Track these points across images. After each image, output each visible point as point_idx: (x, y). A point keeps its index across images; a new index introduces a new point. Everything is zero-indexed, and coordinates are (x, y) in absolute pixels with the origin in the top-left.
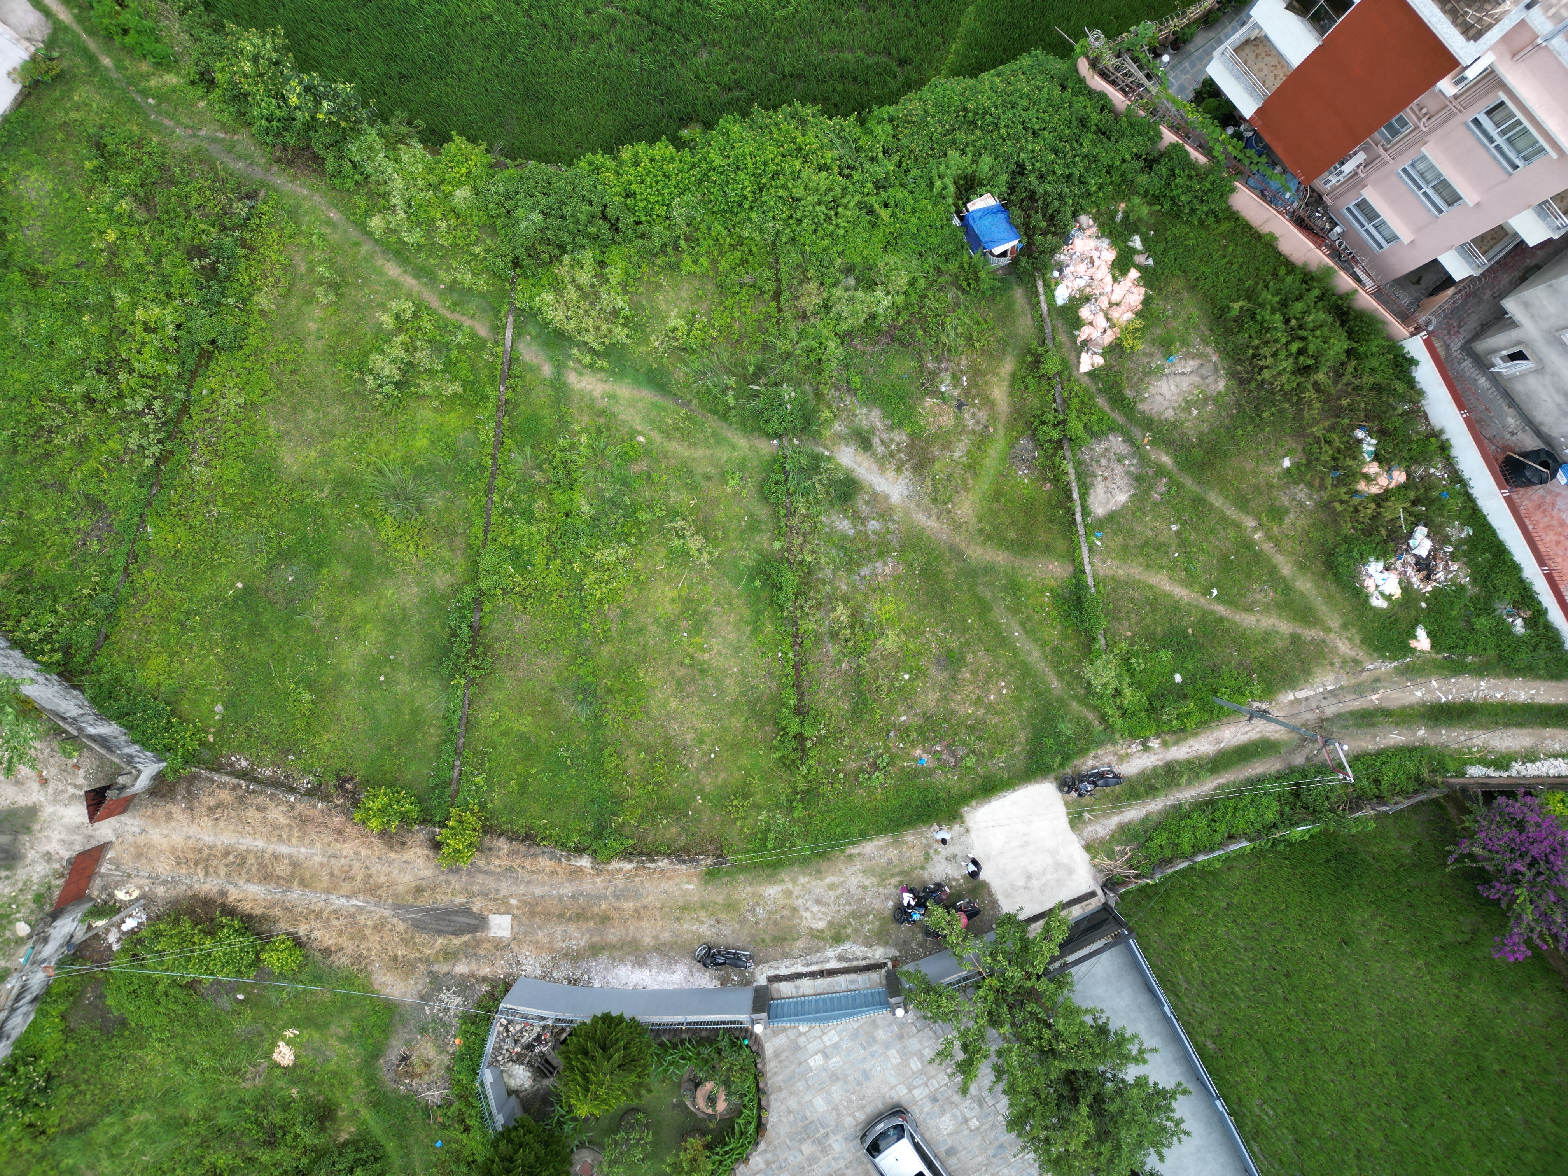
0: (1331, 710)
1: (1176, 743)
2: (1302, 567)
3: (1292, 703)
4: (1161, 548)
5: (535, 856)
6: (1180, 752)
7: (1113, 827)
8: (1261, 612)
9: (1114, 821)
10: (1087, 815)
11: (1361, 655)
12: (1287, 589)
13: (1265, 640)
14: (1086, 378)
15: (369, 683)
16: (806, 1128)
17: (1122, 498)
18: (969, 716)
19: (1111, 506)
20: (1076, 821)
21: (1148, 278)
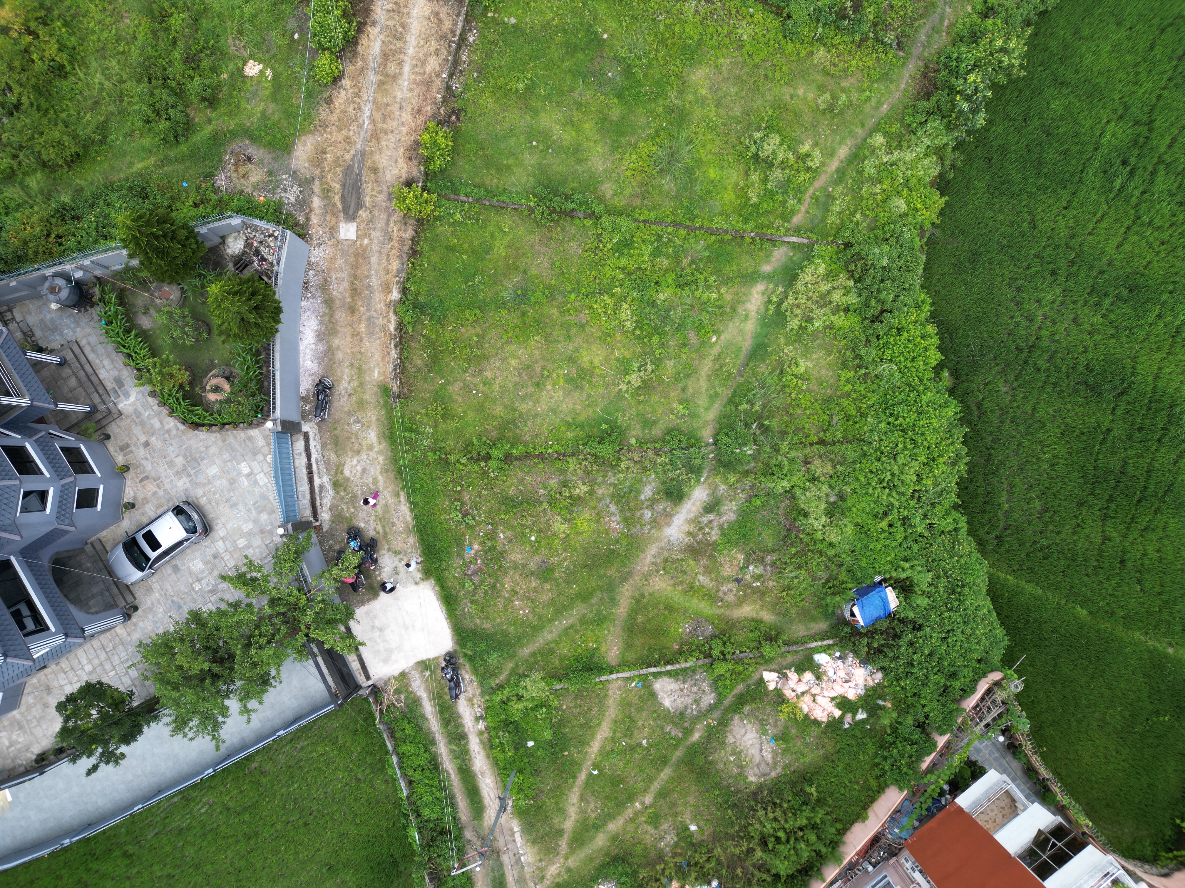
0: (505, 859)
1: (482, 742)
2: (614, 839)
3: (511, 829)
4: (629, 732)
5: (400, 257)
6: (475, 745)
7: (419, 693)
8: (580, 807)
9: (423, 694)
10: (427, 674)
11: (547, 883)
12: (597, 827)
13: (559, 810)
14: (758, 676)
15: (531, 134)
16: (195, 460)
17: (667, 703)
18: (503, 585)
19: (661, 695)
20: (424, 665)
21: (834, 724)
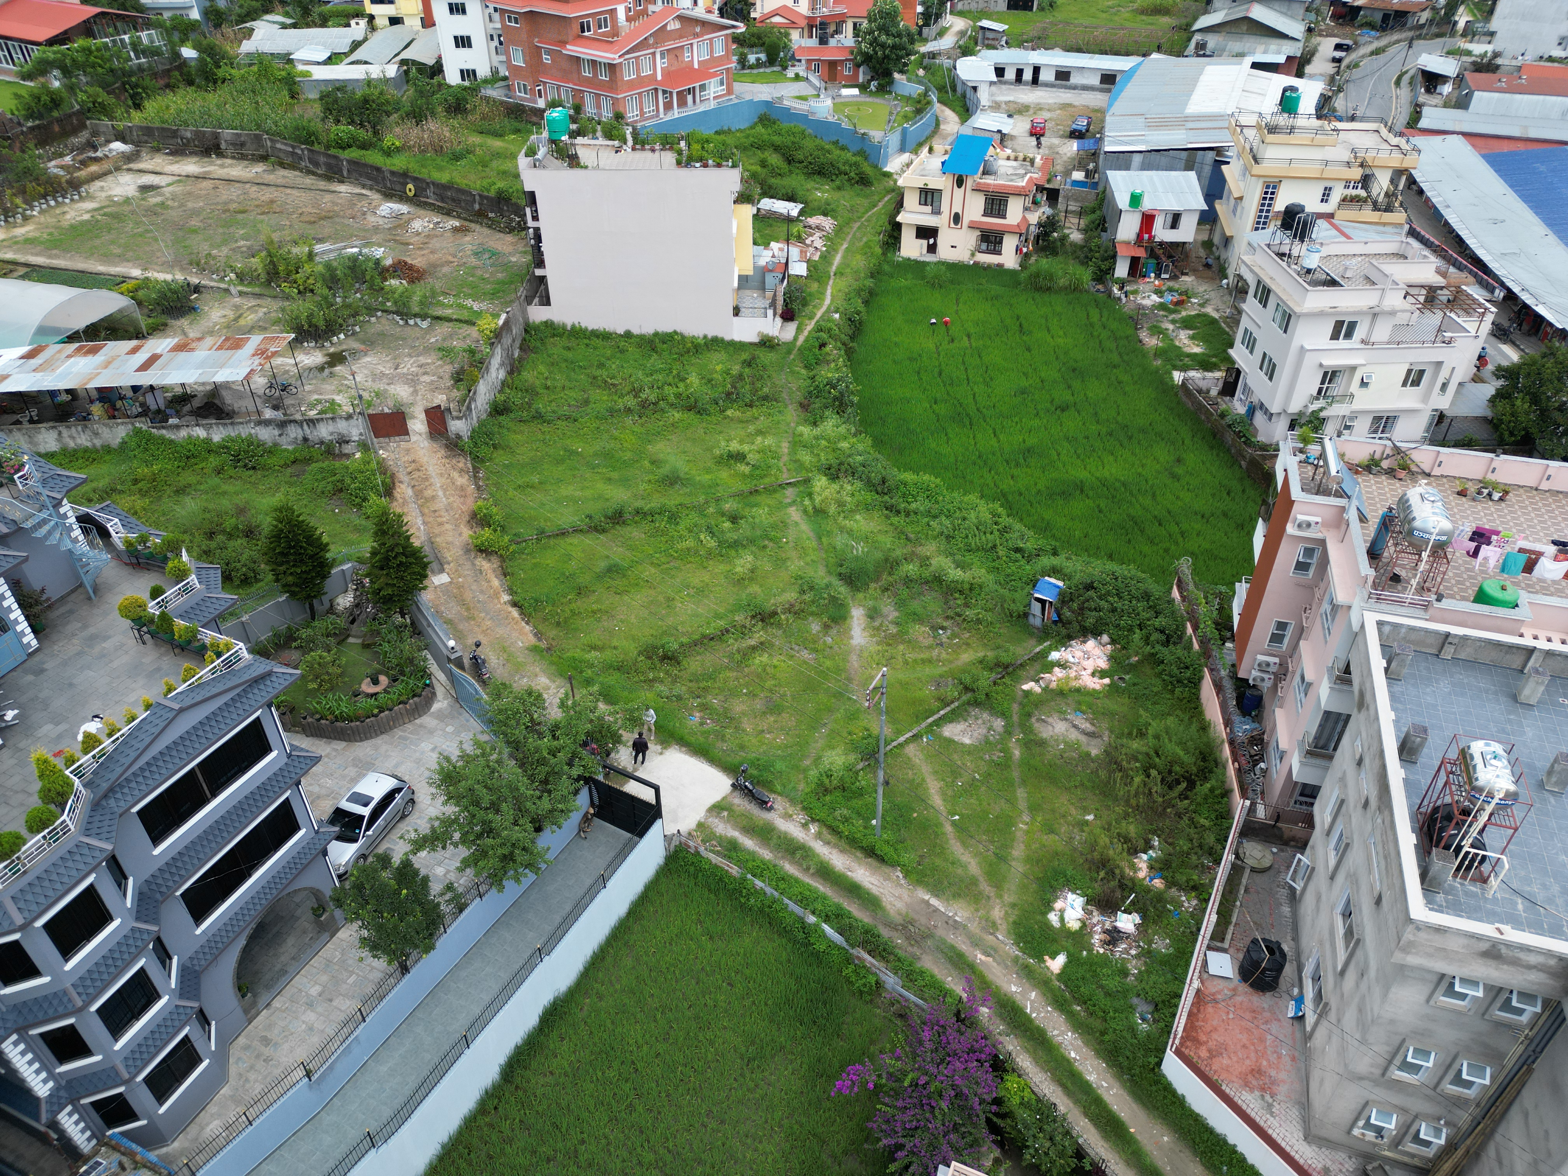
0: (941, 932)
1: (825, 842)
3: (923, 901)
4: (955, 774)
5: (496, 578)
6: (821, 849)
7: (729, 835)
8: (971, 852)
9: (734, 834)
10: (725, 814)
11: (1003, 927)
14: (1020, 691)
15: (558, 500)
17: (967, 741)
19: (956, 739)
20: (717, 809)
21: (1112, 687)
